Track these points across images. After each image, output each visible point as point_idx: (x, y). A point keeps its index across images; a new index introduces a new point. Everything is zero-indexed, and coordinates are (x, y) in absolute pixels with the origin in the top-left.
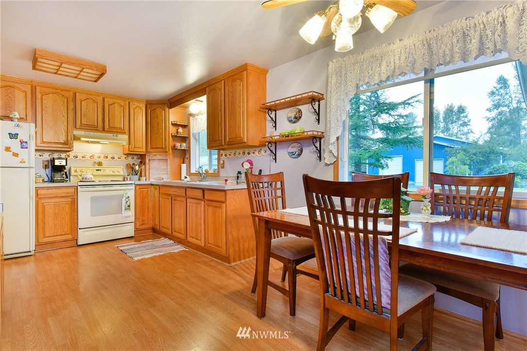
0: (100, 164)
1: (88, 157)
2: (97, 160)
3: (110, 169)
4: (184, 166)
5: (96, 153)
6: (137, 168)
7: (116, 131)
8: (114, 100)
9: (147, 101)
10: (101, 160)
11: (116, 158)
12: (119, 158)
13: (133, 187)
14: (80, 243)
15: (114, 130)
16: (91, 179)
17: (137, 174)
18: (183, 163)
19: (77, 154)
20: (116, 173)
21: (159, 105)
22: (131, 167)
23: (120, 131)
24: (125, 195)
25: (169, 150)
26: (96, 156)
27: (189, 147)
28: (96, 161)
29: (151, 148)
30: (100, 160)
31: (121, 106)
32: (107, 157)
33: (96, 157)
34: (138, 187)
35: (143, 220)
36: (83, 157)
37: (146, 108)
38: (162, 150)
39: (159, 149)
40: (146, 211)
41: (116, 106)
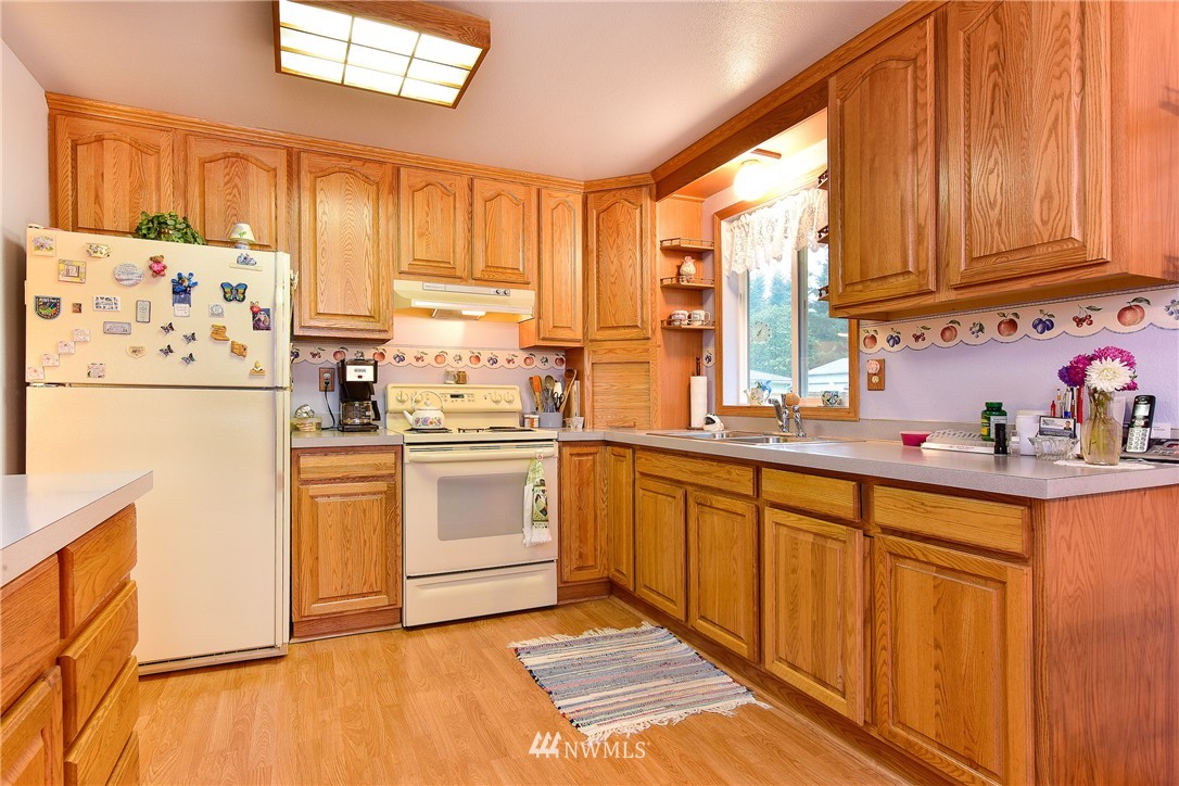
0: (460, 378)
1: (429, 359)
2: (455, 367)
3: (486, 392)
4: (699, 385)
5: (451, 348)
6: (558, 389)
7: (503, 278)
8: (500, 186)
9: (588, 184)
10: (465, 365)
11: (502, 361)
12: (509, 361)
13: (553, 450)
14: (409, 622)
15: (499, 278)
16: (439, 421)
17: (557, 409)
18: (698, 374)
19: (402, 349)
20: (504, 406)
21: (623, 193)
22: (539, 388)
23: (513, 278)
24: (531, 475)
25: (654, 331)
26: (452, 354)
27: (717, 322)
28: (450, 369)
29: (601, 328)
30: (460, 366)
31: (516, 202)
32: (478, 358)
33: (450, 359)
34: (567, 451)
35: (581, 555)
36: (418, 359)
37: (585, 204)
38: (633, 333)
39: (623, 331)
40: (590, 526)
41: (504, 200)
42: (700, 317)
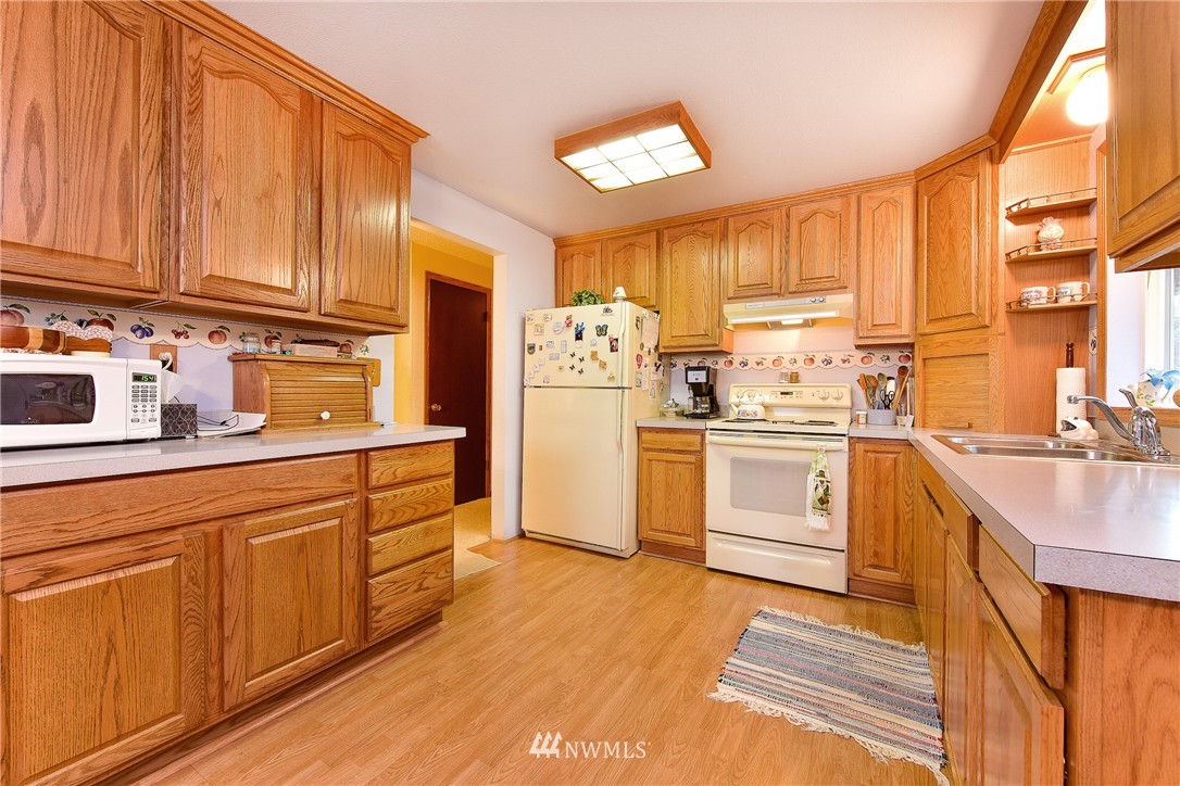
0: (794, 378)
1: (768, 363)
2: (788, 368)
3: (814, 390)
4: (1070, 380)
5: (787, 353)
6: (891, 386)
7: (817, 287)
8: (815, 206)
9: (918, 172)
10: (800, 366)
11: (837, 361)
12: (844, 361)
13: (844, 444)
14: (709, 564)
15: (811, 287)
16: (755, 414)
18: (1070, 364)
19: (747, 357)
20: (831, 402)
21: (957, 168)
22: (870, 384)
23: (829, 285)
24: (813, 465)
25: (993, 317)
26: (787, 358)
27: (1101, 294)
28: (784, 371)
29: (931, 321)
30: (794, 368)
31: (831, 215)
32: (812, 360)
33: (785, 362)
34: (860, 447)
35: (876, 554)
36: (758, 364)
37: (916, 194)
38: (966, 322)
39: (955, 321)
40: (889, 526)
41: (820, 217)
42: (1072, 291)
